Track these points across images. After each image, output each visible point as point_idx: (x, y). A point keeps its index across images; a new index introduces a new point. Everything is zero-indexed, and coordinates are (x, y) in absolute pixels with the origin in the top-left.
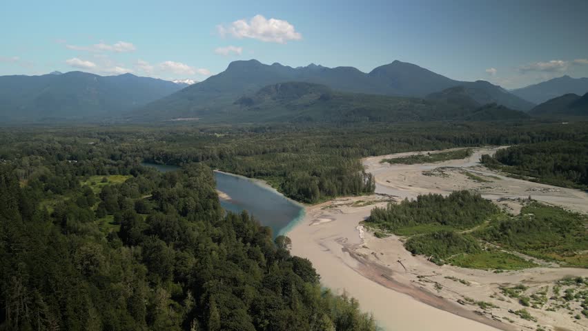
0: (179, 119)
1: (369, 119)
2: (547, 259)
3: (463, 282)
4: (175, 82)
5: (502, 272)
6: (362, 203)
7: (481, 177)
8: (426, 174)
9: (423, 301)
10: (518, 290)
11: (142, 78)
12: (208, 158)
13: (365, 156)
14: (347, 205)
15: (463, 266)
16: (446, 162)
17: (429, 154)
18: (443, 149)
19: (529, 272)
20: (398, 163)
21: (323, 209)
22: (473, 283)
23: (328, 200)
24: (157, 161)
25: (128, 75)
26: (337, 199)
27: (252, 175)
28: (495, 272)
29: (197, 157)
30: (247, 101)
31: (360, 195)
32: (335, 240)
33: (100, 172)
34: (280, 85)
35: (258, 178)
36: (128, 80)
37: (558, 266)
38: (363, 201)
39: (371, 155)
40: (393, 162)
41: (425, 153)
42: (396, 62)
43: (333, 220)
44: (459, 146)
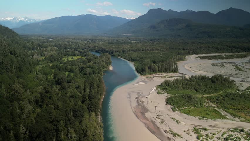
0: (125, 35)
1: (208, 37)
2: (235, 116)
3: (177, 122)
4: (127, 18)
5: (203, 119)
6: (166, 77)
7: (242, 68)
8: (214, 65)
9: (148, 128)
10: (202, 130)
11: (114, 17)
12: (117, 51)
13: (191, 54)
14: (159, 77)
15: (186, 114)
16: (231, 59)
17: (225, 55)
18: (235, 53)
19: (219, 121)
20: (204, 58)
21: (146, 78)
22: (181, 122)
23: (153, 74)
24: (99, 52)
25: (108, 16)
26: (158, 74)
27: (130, 60)
28: (199, 119)
29: (113, 51)
30: (153, 27)
31: (170, 73)
32: (137, 93)
33: (74, 55)
34: (169, 20)
35: (132, 62)
36: (109, 18)
37: (239, 120)
38: (168, 76)
39: (194, 54)
40: (201, 58)
41: (223, 54)
42: (231, 9)
43: (146, 83)
44: (245, 52)
